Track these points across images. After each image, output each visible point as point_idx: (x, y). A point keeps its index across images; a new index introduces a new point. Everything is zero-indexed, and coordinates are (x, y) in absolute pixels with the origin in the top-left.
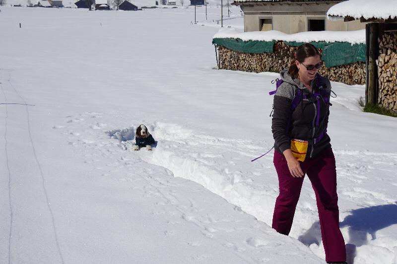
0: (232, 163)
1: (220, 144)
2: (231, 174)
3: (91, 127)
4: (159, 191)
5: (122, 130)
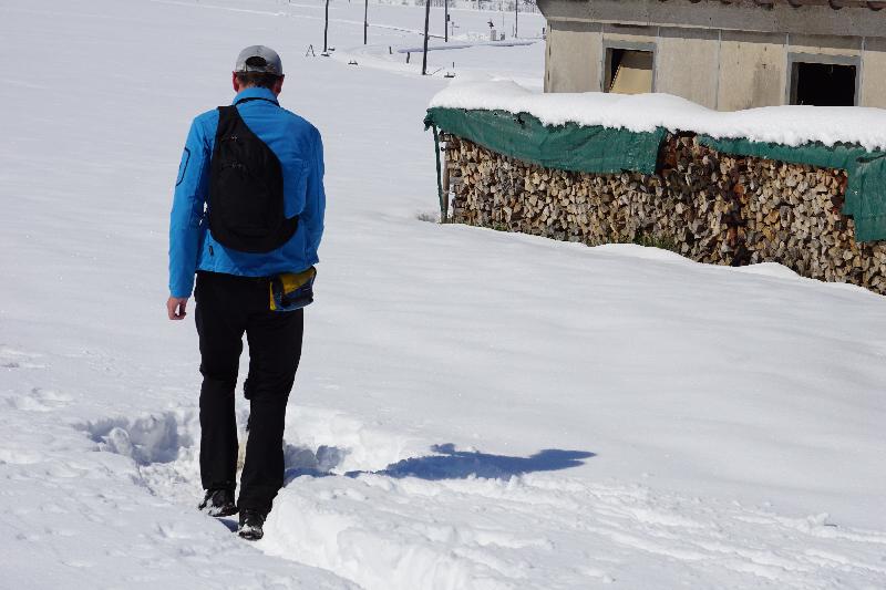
1: (525, 498)
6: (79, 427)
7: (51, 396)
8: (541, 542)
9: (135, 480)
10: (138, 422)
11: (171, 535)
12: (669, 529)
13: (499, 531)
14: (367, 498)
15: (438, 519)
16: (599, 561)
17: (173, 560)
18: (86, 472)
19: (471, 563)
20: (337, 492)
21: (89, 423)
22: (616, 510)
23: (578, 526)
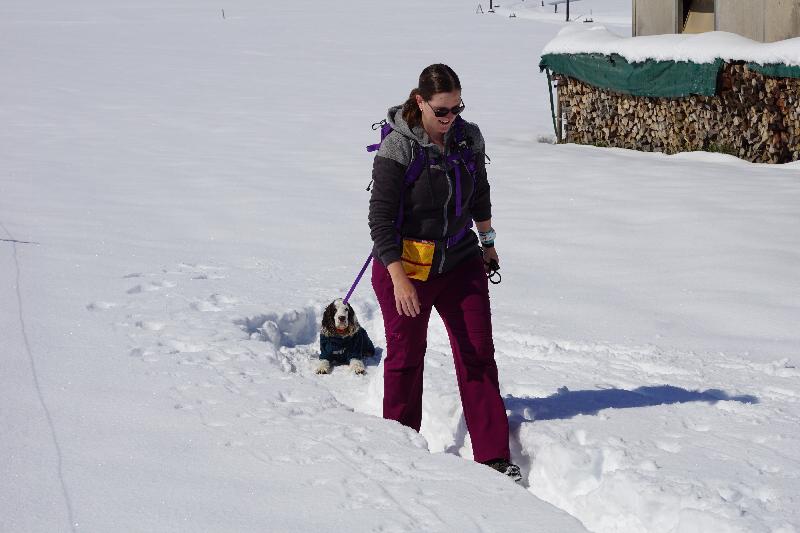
2: (595, 447)
3: (194, 307)
4: (386, 493)
5: (280, 316)
9: (272, 360)
10: (285, 316)
17: (284, 419)
21: (247, 319)
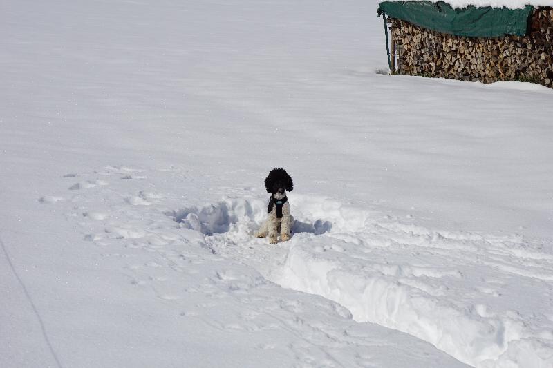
0: (487, 291)
1: (444, 246)
3: (127, 201)
5: (200, 208)
6: (167, 214)
7: (151, 195)
8: (454, 273)
9: (202, 245)
10: (204, 209)
11: (225, 277)
12: (536, 261)
13: (426, 267)
14: (345, 250)
15: (389, 262)
16: (491, 284)
17: (226, 293)
18: (173, 241)
19: (409, 288)
20: (325, 247)
21: (174, 211)
22: (501, 250)
23: (478, 262)
